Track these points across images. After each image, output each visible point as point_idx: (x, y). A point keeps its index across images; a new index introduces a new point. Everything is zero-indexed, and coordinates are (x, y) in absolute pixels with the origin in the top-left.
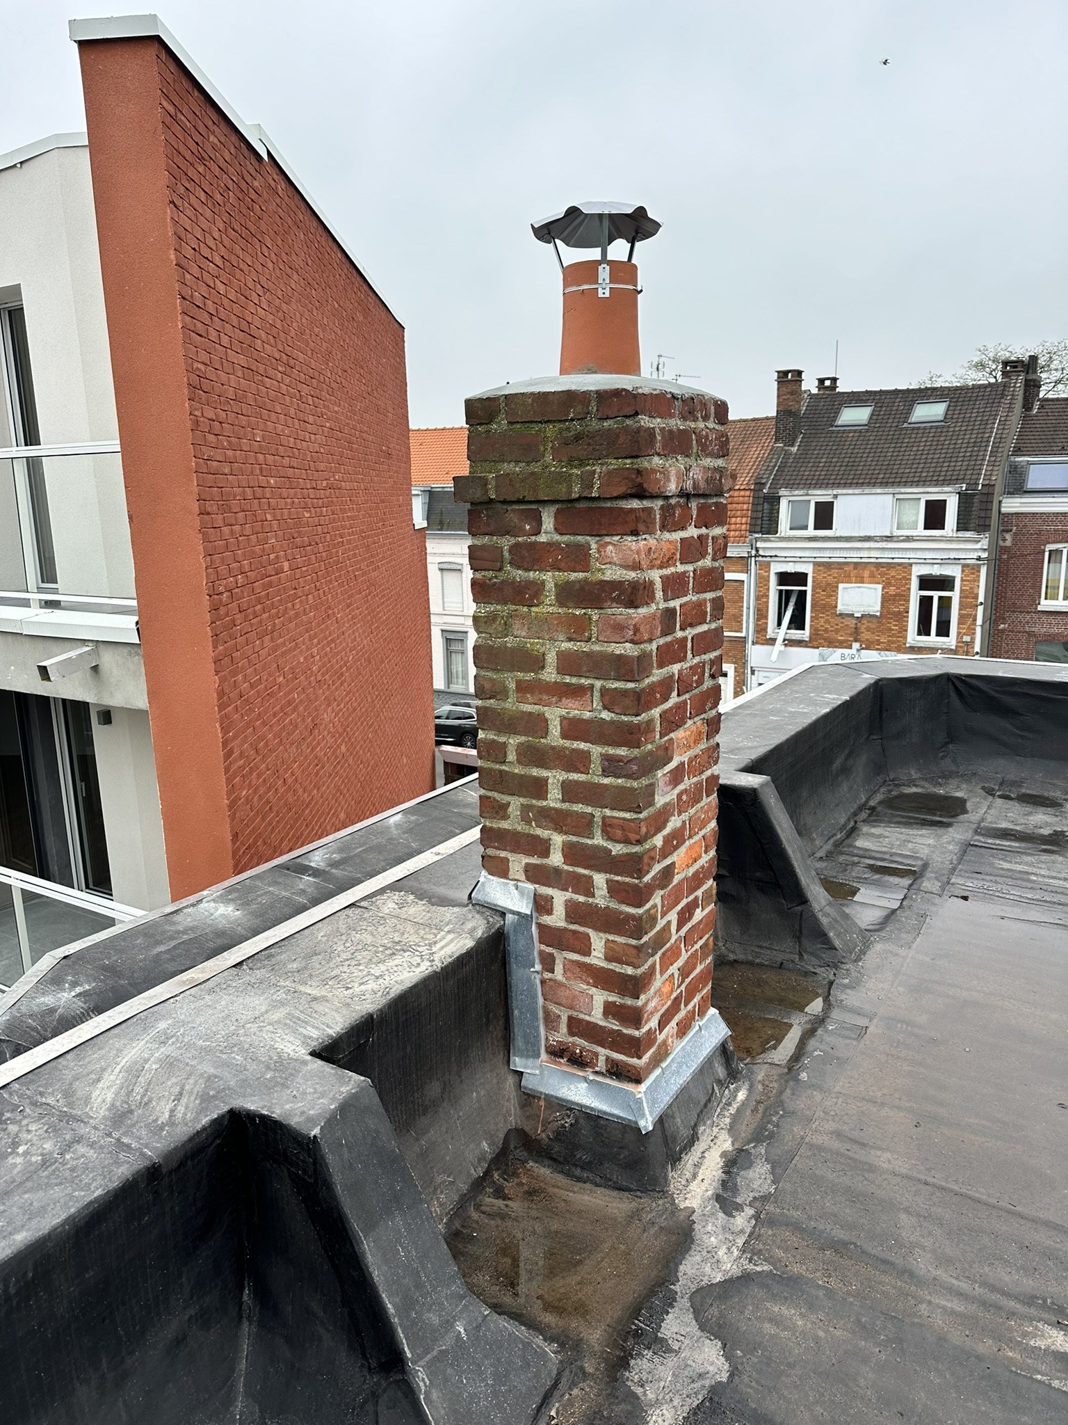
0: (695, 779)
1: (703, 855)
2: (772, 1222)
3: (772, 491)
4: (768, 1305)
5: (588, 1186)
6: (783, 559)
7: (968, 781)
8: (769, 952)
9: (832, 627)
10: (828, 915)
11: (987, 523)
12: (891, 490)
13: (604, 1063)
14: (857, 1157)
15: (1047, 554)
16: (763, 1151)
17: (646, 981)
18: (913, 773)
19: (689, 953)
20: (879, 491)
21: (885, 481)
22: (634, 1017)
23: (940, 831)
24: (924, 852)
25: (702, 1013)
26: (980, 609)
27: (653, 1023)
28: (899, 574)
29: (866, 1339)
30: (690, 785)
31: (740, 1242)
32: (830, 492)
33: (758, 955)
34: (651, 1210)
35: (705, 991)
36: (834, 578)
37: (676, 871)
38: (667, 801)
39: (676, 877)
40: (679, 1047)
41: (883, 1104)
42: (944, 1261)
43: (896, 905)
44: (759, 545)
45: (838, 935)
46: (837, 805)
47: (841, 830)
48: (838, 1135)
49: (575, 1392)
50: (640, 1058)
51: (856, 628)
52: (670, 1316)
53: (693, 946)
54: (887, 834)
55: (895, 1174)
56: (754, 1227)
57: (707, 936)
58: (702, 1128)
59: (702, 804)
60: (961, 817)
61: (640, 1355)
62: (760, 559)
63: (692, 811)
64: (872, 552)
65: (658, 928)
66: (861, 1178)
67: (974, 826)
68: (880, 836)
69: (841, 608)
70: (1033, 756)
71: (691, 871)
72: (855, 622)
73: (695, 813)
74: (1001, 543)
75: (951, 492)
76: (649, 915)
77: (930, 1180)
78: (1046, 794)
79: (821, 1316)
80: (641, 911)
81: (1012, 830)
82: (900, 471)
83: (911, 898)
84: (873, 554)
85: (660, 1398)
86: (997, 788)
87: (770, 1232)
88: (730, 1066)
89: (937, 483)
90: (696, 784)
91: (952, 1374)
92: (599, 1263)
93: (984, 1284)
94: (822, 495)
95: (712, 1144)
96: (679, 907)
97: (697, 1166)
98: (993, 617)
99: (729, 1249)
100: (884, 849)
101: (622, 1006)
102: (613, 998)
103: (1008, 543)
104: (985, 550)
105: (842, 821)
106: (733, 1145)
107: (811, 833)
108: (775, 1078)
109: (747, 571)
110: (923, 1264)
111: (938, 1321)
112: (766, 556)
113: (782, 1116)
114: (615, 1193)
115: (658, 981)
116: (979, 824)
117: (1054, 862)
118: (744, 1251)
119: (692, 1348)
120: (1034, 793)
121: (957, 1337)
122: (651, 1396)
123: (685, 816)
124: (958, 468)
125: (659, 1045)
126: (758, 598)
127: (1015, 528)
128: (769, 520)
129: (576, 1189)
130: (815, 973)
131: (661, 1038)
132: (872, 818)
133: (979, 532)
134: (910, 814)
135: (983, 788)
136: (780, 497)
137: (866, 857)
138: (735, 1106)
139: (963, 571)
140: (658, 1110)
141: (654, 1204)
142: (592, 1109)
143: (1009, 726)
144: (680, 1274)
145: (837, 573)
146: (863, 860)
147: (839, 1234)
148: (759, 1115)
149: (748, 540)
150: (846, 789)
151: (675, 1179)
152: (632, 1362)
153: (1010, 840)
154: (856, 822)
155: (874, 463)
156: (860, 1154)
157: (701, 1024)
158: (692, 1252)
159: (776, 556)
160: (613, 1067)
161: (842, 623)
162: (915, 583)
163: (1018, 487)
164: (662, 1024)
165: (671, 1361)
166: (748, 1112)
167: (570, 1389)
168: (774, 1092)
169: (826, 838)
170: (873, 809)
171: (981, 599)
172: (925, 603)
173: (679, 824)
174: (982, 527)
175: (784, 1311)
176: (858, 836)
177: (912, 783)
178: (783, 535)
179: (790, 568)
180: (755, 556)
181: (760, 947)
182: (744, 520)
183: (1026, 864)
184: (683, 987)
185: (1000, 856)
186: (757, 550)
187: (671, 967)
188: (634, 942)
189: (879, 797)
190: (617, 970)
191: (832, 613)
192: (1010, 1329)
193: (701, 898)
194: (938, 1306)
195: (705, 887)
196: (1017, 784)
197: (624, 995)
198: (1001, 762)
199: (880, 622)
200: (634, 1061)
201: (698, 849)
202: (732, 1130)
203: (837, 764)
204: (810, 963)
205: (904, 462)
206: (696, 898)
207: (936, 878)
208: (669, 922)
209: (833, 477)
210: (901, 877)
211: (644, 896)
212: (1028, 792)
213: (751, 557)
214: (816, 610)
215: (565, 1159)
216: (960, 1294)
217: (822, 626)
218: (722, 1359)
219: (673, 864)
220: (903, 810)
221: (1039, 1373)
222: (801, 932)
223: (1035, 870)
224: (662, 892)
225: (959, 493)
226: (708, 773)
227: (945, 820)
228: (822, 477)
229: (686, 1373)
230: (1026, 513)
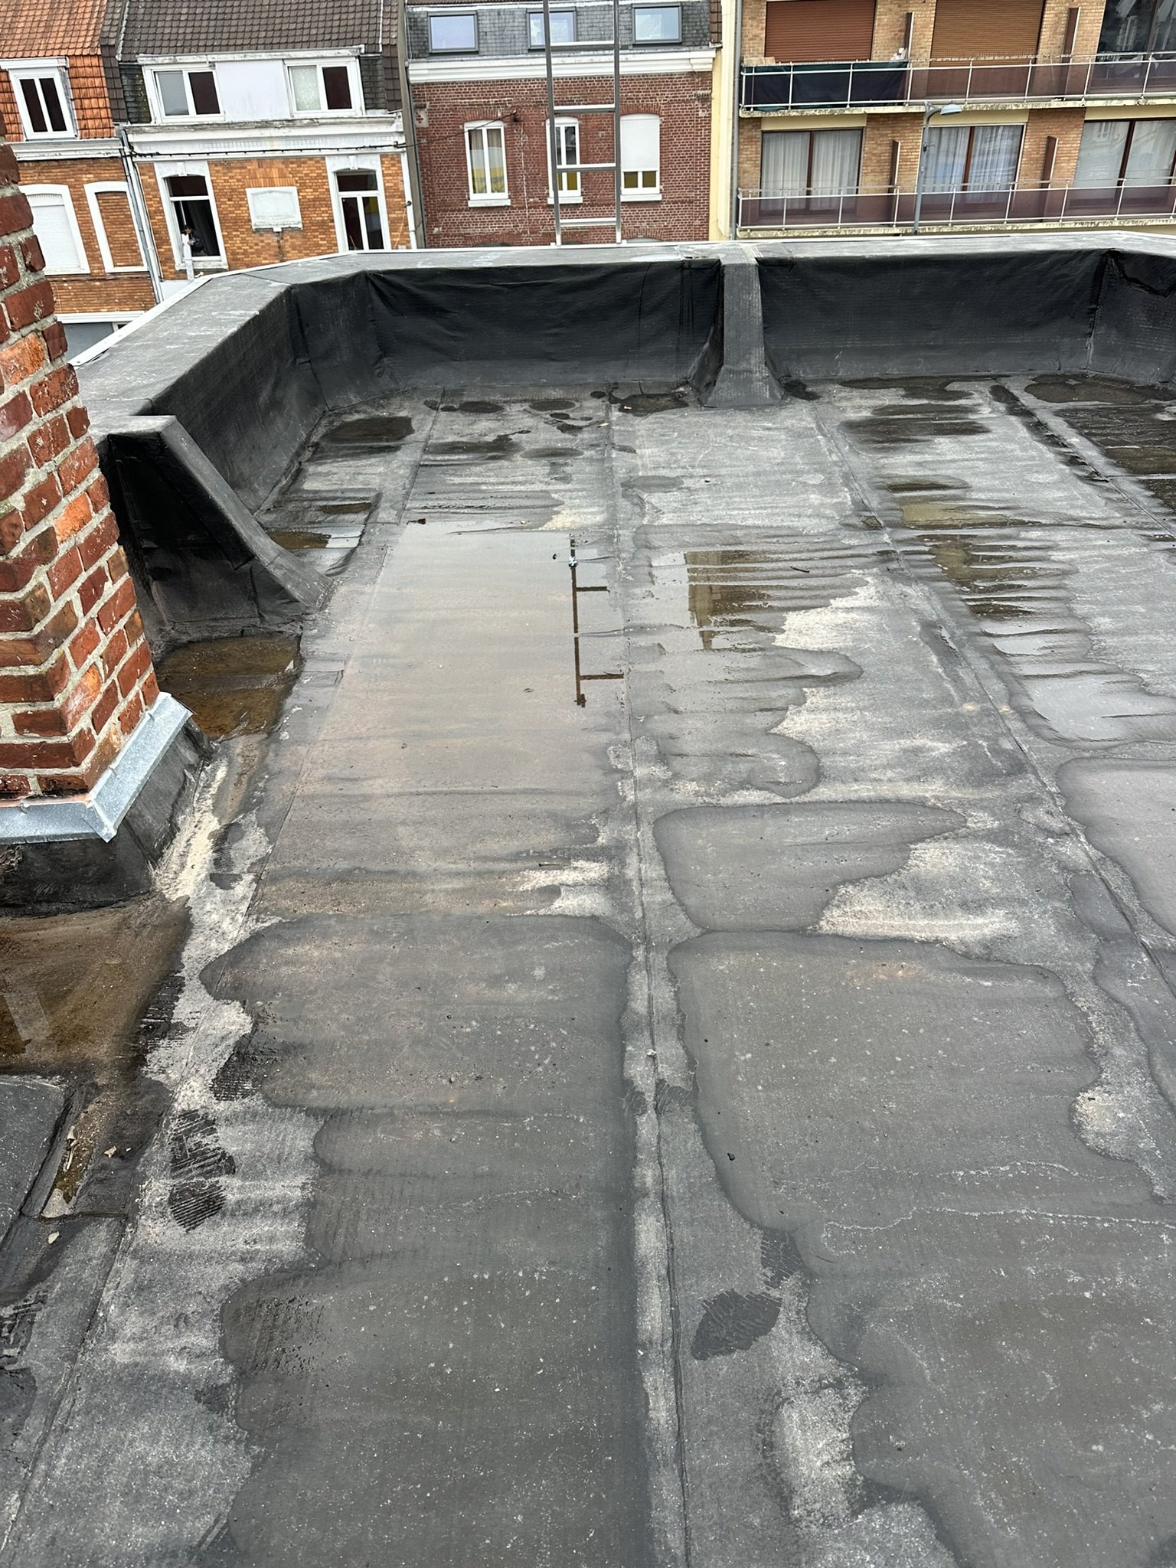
0: (50, 416)
1: (94, 514)
2: (274, 879)
3: (128, 58)
4: (282, 951)
5: (60, 917)
6: (168, 158)
7: (411, 398)
8: (226, 623)
9: (251, 248)
10: (281, 567)
11: (397, 98)
12: (278, 55)
13: (37, 784)
14: (350, 793)
15: (466, 135)
16: (254, 819)
17: (57, 678)
18: (352, 398)
19: (110, 636)
20: (264, 56)
21: (268, 41)
22: (57, 722)
23: (389, 457)
24: (375, 482)
25: (150, 700)
26: (410, 209)
27: (85, 723)
28: (312, 171)
29: (379, 943)
30: (44, 424)
31: (244, 908)
32: (204, 58)
33: (213, 629)
34: (140, 915)
35: (147, 676)
36: (238, 181)
37: (59, 538)
38: (15, 447)
39: (61, 546)
40: (130, 743)
41: (369, 738)
42: (443, 853)
43: (354, 543)
44: (132, 138)
45: (297, 586)
46: (275, 447)
47: (285, 474)
48: (329, 779)
49: (91, 1108)
50: (77, 765)
51: (279, 247)
52: (181, 1001)
53: (113, 627)
54: (335, 470)
55: (389, 796)
56: (256, 890)
57: (129, 613)
58: (181, 818)
59: (71, 448)
60: (409, 438)
61: (155, 1047)
62: (137, 159)
63: (59, 459)
64: (275, 143)
65: (53, 613)
66: (357, 810)
67: (422, 445)
68: (328, 474)
69: (256, 222)
70: (468, 359)
71: (82, 537)
72: (276, 239)
73: (64, 462)
74: (416, 123)
75: (348, 56)
76: (35, 598)
77: (421, 790)
78: (487, 399)
79: (336, 940)
80: (20, 595)
81: (459, 442)
82: (285, 27)
83: (370, 533)
84: (277, 145)
85: (185, 1074)
86: (439, 400)
87: (274, 889)
88: (200, 747)
89: (332, 43)
90: (53, 422)
91: (459, 939)
92: (90, 984)
93: (477, 859)
94: (194, 63)
95: (197, 830)
96: (78, 583)
97: (184, 855)
98: (425, 220)
99: (233, 919)
100: (336, 487)
101: (36, 714)
102: (22, 708)
103: (425, 123)
104: (401, 133)
105: (285, 464)
106: (220, 823)
107: (251, 484)
108: (255, 746)
109: (126, 178)
110: (423, 863)
111: (442, 902)
112: (145, 155)
113: (268, 780)
114: (95, 913)
115: (75, 676)
116: (426, 441)
117: (500, 468)
118: (249, 915)
119: (210, 1019)
120: (475, 399)
121: (459, 909)
122: (174, 1076)
123: (49, 466)
124: (351, 22)
125: (100, 746)
126: (150, 216)
127: (428, 103)
128: (134, 102)
129: (46, 925)
130: (281, 632)
131: (100, 738)
132: (317, 456)
133: (390, 110)
134: (357, 444)
135: (426, 403)
136: (140, 66)
137: (316, 500)
138: (215, 785)
139: (382, 163)
140: (119, 814)
141: (142, 908)
142: (38, 838)
143: (439, 327)
144: (184, 961)
145: (240, 174)
146: (314, 503)
147: (343, 865)
148: (244, 786)
149: (114, 131)
150: (281, 427)
151: (161, 877)
152: (148, 1057)
153: (459, 453)
154: (300, 463)
155: (250, 16)
156: (353, 789)
157: (152, 712)
158: (194, 936)
159: (158, 154)
160: (49, 786)
161: (262, 241)
162: (333, 183)
163: (423, 51)
164: (98, 721)
165: (190, 1039)
166: (231, 787)
167: (85, 1107)
168: (256, 760)
169: (271, 487)
170: (316, 445)
171: (408, 198)
172: (349, 206)
173: (43, 477)
174: (393, 104)
175: (299, 949)
176: (305, 477)
177: (353, 409)
178: (159, 123)
179: (181, 170)
180: (131, 156)
181: (215, 620)
182: (101, 103)
183: (476, 475)
184: (114, 676)
185: (451, 472)
186: (131, 148)
187: (89, 657)
188: (24, 635)
189: (321, 431)
190: (15, 674)
191: (247, 230)
192: (502, 886)
193: (106, 568)
194: (440, 891)
195: (108, 555)
196: (458, 393)
197: (34, 702)
198: (438, 371)
199: (304, 237)
200: (72, 770)
201: (83, 508)
202: (216, 809)
203: (264, 397)
204: (273, 623)
205: (286, 14)
206: (100, 570)
207: (392, 507)
208: (69, 604)
209: (203, 36)
210: (356, 513)
211: (18, 576)
212: (470, 400)
213: (126, 156)
214: (227, 227)
215: (25, 900)
216: (458, 874)
217: (239, 248)
218: (243, 1015)
219: (51, 530)
220: (348, 440)
221: (528, 909)
222: (255, 592)
223: (484, 480)
224: (45, 568)
225: (359, 57)
226: (68, 406)
227: (391, 444)
228: (189, 37)
229: (208, 1042)
230: (437, 83)
